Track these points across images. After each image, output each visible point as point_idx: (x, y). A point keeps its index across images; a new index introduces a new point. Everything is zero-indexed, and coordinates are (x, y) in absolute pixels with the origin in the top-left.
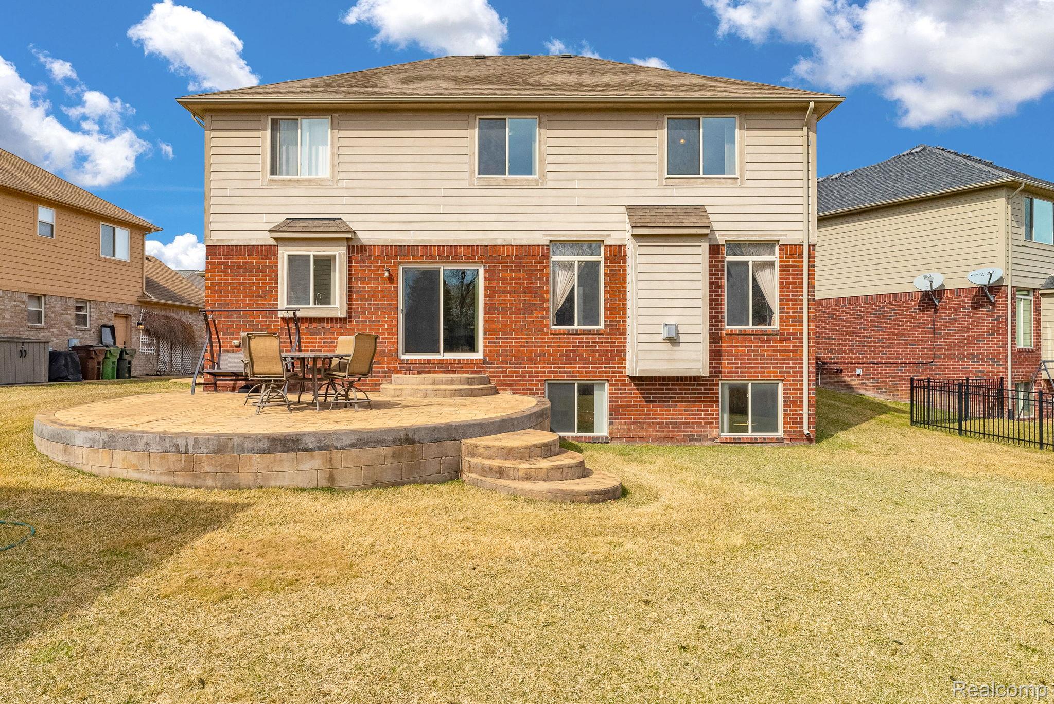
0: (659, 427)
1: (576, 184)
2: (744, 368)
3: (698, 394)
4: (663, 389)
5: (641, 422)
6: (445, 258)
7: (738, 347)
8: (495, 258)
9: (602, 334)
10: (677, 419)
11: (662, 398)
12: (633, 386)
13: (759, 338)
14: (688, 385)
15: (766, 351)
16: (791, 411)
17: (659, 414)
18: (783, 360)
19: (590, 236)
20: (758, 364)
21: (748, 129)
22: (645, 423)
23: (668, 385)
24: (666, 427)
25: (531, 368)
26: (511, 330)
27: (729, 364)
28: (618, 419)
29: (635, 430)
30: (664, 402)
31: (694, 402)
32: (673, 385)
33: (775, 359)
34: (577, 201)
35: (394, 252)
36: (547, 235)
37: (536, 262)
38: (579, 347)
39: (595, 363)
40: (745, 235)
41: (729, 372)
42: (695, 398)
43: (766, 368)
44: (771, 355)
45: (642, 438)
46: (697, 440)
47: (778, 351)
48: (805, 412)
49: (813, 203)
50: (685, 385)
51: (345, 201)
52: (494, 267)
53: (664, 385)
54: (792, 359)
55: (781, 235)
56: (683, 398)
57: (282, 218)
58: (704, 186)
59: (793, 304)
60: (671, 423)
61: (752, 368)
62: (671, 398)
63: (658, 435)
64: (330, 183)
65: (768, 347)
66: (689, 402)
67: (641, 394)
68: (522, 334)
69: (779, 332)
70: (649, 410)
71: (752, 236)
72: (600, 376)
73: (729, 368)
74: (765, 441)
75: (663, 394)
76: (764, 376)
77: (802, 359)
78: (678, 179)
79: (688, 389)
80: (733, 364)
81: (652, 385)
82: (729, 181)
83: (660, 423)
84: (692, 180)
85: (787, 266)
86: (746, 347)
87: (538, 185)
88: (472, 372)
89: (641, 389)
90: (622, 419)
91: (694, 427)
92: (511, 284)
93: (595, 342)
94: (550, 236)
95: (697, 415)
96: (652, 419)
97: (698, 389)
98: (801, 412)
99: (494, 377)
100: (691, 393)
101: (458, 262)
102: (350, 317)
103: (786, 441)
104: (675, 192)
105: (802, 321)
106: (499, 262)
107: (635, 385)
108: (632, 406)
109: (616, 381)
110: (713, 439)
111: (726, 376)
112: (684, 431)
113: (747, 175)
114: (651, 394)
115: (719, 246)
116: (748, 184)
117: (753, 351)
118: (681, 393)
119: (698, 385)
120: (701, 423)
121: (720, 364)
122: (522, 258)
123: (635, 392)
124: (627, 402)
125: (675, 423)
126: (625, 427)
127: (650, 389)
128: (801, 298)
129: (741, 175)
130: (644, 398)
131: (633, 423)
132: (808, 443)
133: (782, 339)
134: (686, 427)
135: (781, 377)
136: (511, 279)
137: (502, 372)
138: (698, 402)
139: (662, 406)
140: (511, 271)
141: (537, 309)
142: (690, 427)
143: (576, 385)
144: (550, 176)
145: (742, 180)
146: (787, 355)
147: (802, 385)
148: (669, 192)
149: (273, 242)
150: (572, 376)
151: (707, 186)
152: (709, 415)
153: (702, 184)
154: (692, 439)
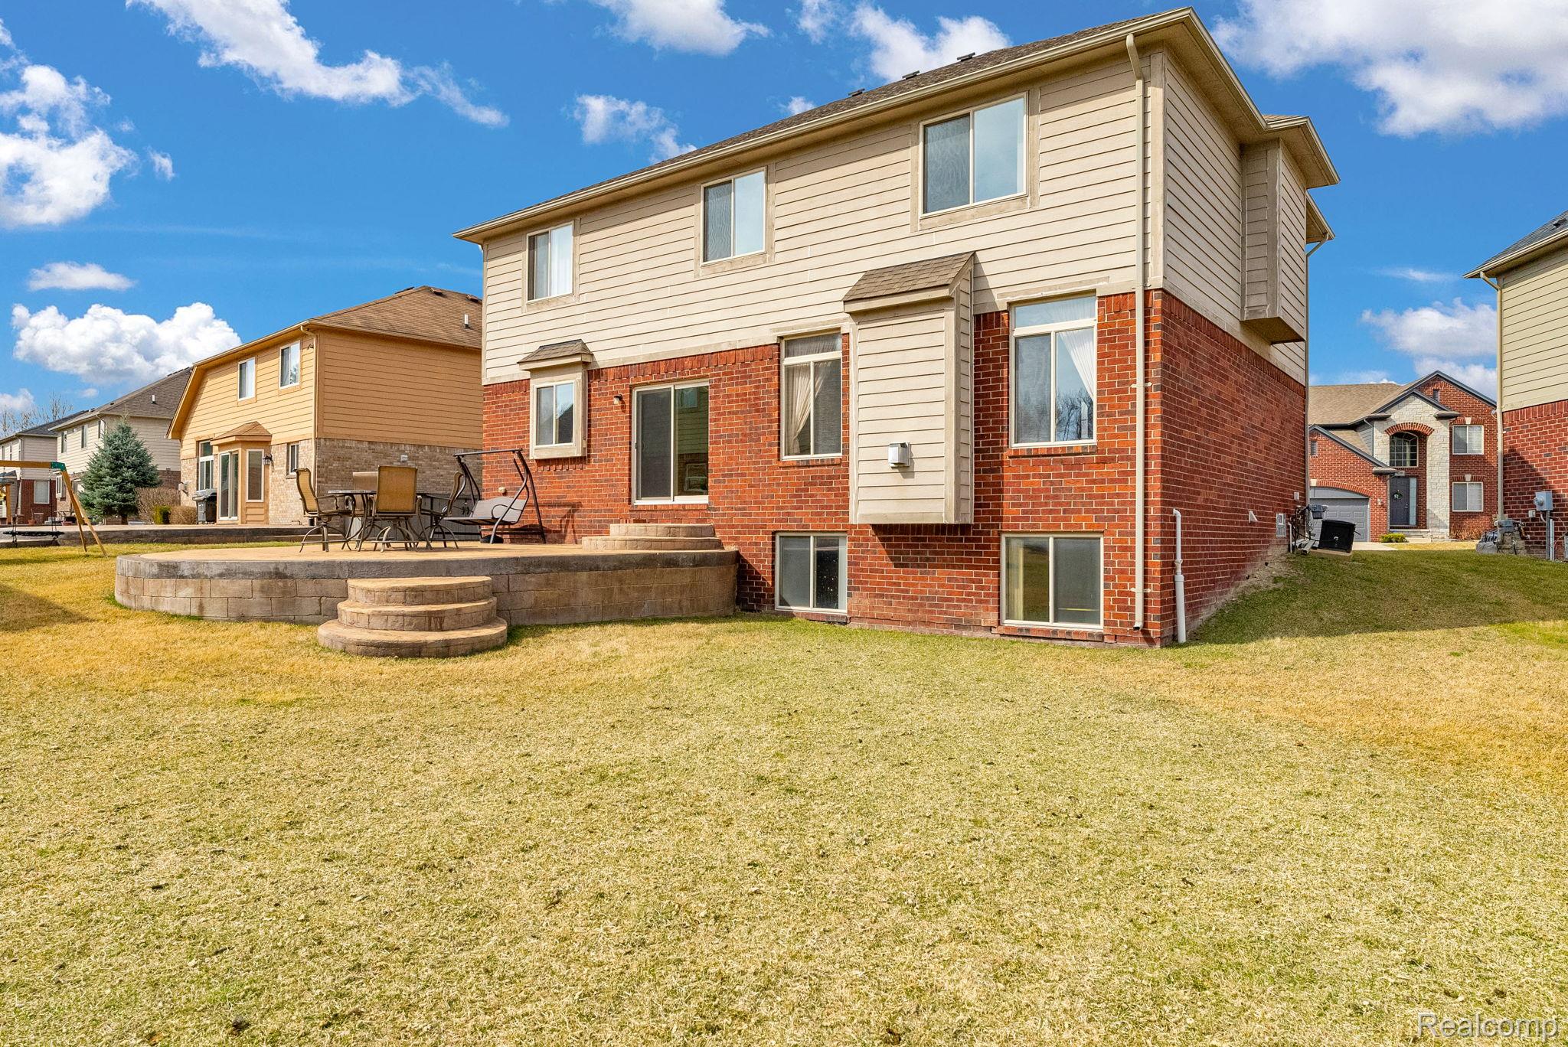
0: (912, 605)
1: (809, 252)
2: (1037, 512)
3: (968, 554)
4: (917, 546)
5: (887, 596)
6: (671, 375)
7: (1028, 477)
8: (720, 369)
9: (839, 465)
10: (936, 593)
11: (916, 559)
12: (877, 542)
13: (1062, 462)
14: (952, 540)
15: (1073, 482)
16: (1115, 586)
17: (913, 585)
18: (1103, 496)
19: (823, 323)
20: (1060, 504)
21: (1043, 111)
22: (892, 597)
23: (924, 539)
24: (921, 605)
25: (757, 514)
26: (737, 464)
27: (1014, 505)
28: (858, 589)
29: (881, 608)
30: (919, 566)
31: (960, 567)
32: (931, 540)
33: (1090, 496)
34: (809, 276)
35: (625, 371)
36: (774, 330)
37: (763, 369)
38: (811, 484)
39: (831, 507)
40: (1037, 290)
41: (1014, 519)
42: (962, 560)
43: (1073, 512)
44: (1082, 489)
45: (888, 620)
46: (965, 627)
47: (1094, 482)
48: (1138, 590)
49: (1155, 214)
50: (948, 540)
51: (584, 318)
52: (720, 380)
53: (918, 539)
54: (1118, 495)
55: (1099, 280)
56: (945, 560)
57: (535, 347)
58: (975, 221)
59: (1120, 399)
60: (928, 599)
61: (1050, 512)
62: (928, 559)
63: (910, 616)
64: (573, 300)
65: (1076, 476)
66: (954, 567)
67: (888, 552)
68: (748, 469)
69: (1094, 450)
70: (898, 578)
71: (1050, 288)
72: (836, 526)
73: (1013, 512)
74: (1070, 637)
75: (918, 553)
76: (1071, 526)
77: (1133, 495)
78: (937, 217)
79: (952, 547)
80: (1021, 505)
81: (903, 539)
82: (1014, 204)
83: (912, 598)
84: (958, 215)
85: (1110, 333)
86: (1040, 476)
87: (765, 262)
88: (698, 521)
89: (890, 546)
90: (865, 589)
91: (959, 607)
92: (737, 401)
93: (829, 477)
94: (778, 330)
95: (964, 587)
96: (903, 591)
97: (966, 547)
98: (1133, 590)
99: (719, 527)
100: (955, 553)
101: (686, 379)
102: (589, 456)
103: (1106, 639)
104: (934, 238)
105: (1134, 427)
106: (724, 374)
107: (881, 539)
108: (877, 571)
109: (856, 533)
110: (990, 629)
111: (1008, 526)
112: (946, 613)
113: (1042, 189)
114: (901, 553)
115: (998, 313)
116: (1045, 202)
117: (1052, 483)
118: (943, 553)
119: (968, 540)
120: (971, 601)
121: (1000, 505)
122: (748, 365)
123: (880, 549)
124: (870, 564)
125: (934, 599)
126: (867, 602)
127: (899, 546)
128: (1133, 386)
129: (1031, 191)
130: (892, 559)
131: (876, 596)
132: (1146, 645)
133: (1103, 461)
134: (948, 607)
135: (1098, 527)
136: (737, 395)
137: (727, 521)
138: (967, 567)
139: (916, 573)
140: (737, 384)
141: (764, 434)
142: (955, 607)
143: (812, 539)
144: (779, 246)
145: (1033, 198)
146: (1110, 488)
147: (1133, 541)
148: (925, 240)
149: (528, 375)
150: (803, 526)
151: (979, 220)
152: (983, 588)
153: (973, 217)
154: (958, 626)
